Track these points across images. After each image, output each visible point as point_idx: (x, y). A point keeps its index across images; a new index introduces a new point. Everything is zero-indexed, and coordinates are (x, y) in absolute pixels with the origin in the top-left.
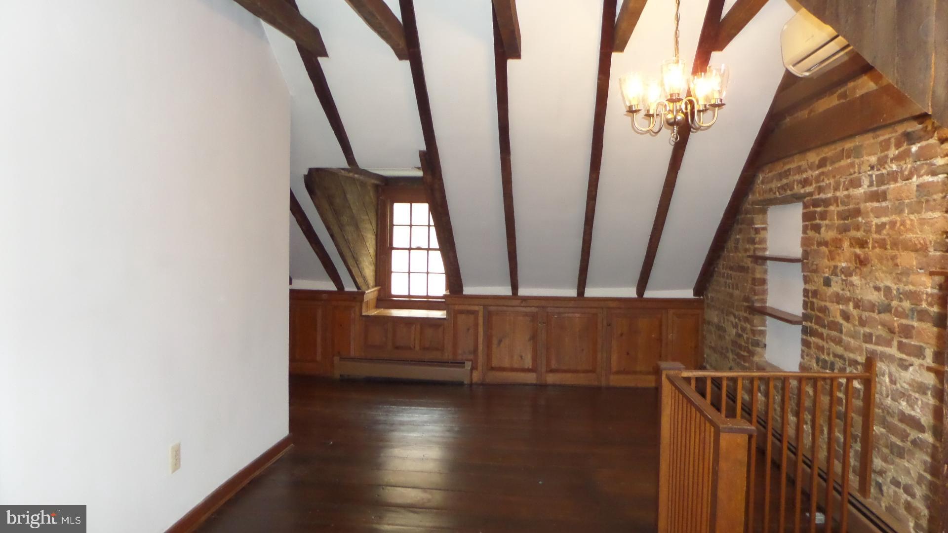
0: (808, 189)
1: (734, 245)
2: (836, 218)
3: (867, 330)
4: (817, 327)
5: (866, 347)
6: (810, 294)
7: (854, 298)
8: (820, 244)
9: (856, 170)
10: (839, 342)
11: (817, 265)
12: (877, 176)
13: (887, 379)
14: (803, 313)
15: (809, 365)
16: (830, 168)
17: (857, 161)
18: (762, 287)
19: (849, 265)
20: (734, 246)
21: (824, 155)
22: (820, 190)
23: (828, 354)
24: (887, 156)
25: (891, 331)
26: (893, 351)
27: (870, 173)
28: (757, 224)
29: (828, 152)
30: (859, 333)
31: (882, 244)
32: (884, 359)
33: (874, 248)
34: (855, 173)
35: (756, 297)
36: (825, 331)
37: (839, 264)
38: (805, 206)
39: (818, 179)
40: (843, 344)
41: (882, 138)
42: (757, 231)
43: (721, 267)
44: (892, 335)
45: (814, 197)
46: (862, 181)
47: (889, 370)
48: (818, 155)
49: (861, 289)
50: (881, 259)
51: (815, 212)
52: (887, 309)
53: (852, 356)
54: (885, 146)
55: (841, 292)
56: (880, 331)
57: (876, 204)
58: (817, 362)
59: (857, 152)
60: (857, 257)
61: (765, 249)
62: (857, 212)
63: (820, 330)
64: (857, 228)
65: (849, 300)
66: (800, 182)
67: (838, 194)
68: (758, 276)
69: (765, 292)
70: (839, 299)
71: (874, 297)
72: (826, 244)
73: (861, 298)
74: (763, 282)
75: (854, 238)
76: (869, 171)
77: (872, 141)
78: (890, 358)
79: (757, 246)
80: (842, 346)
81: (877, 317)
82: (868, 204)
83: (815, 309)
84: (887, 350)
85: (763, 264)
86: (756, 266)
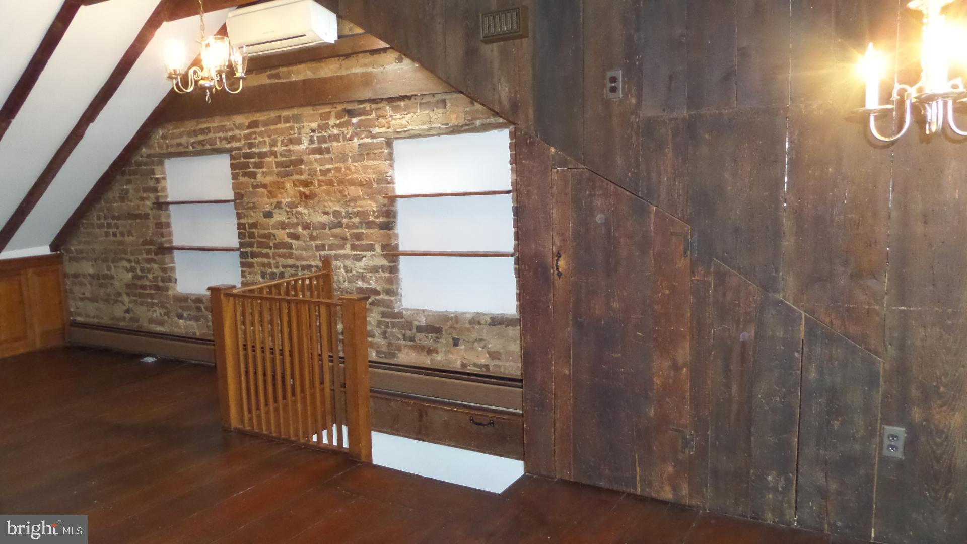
0: (235, 144)
1: (118, 195)
2: (274, 167)
3: (318, 242)
4: (260, 250)
5: (320, 254)
6: (247, 226)
7: (302, 223)
8: (255, 187)
9: (296, 131)
10: (290, 256)
11: (254, 203)
12: (317, 137)
13: (343, 271)
14: (240, 242)
15: (253, 280)
16: (263, 129)
17: (296, 125)
18: (168, 229)
19: (294, 199)
20: (119, 197)
21: (255, 119)
22: (251, 145)
23: (277, 267)
24: (328, 124)
25: (344, 239)
26: (347, 251)
27: (312, 134)
28: (157, 175)
29: (261, 117)
30: (312, 245)
31: (330, 183)
32: (339, 259)
33: (320, 186)
34: (295, 134)
35: (164, 239)
36: (271, 252)
37: (283, 200)
38: (232, 158)
39: (247, 137)
40: (294, 257)
41: (321, 111)
42: (158, 181)
43: (95, 218)
44: (345, 241)
45: (243, 151)
46: (302, 140)
47: (344, 264)
48: (247, 119)
49: (309, 215)
50: (329, 193)
51: (249, 162)
52: (339, 225)
53: (304, 263)
54: (327, 116)
55: (287, 221)
56: (332, 240)
57: (318, 156)
58: (263, 277)
59: (297, 119)
60: (302, 194)
61: (166, 197)
62: (300, 161)
63: (264, 251)
64: (301, 173)
65: (297, 224)
66: (221, 139)
67: (276, 149)
68: (163, 220)
69: (170, 234)
70: (283, 225)
71: (325, 219)
72: (264, 186)
73: (311, 222)
74: (168, 225)
75: (298, 180)
76: (310, 133)
77: (312, 112)
78: (346, 257)
79: (159, 194)
80: (293, 258)
81: (329, 232)
82: (311, 156)
83: (256, 237)
84: (342, 252)
85: (167, 209)
86: (161, 212)
